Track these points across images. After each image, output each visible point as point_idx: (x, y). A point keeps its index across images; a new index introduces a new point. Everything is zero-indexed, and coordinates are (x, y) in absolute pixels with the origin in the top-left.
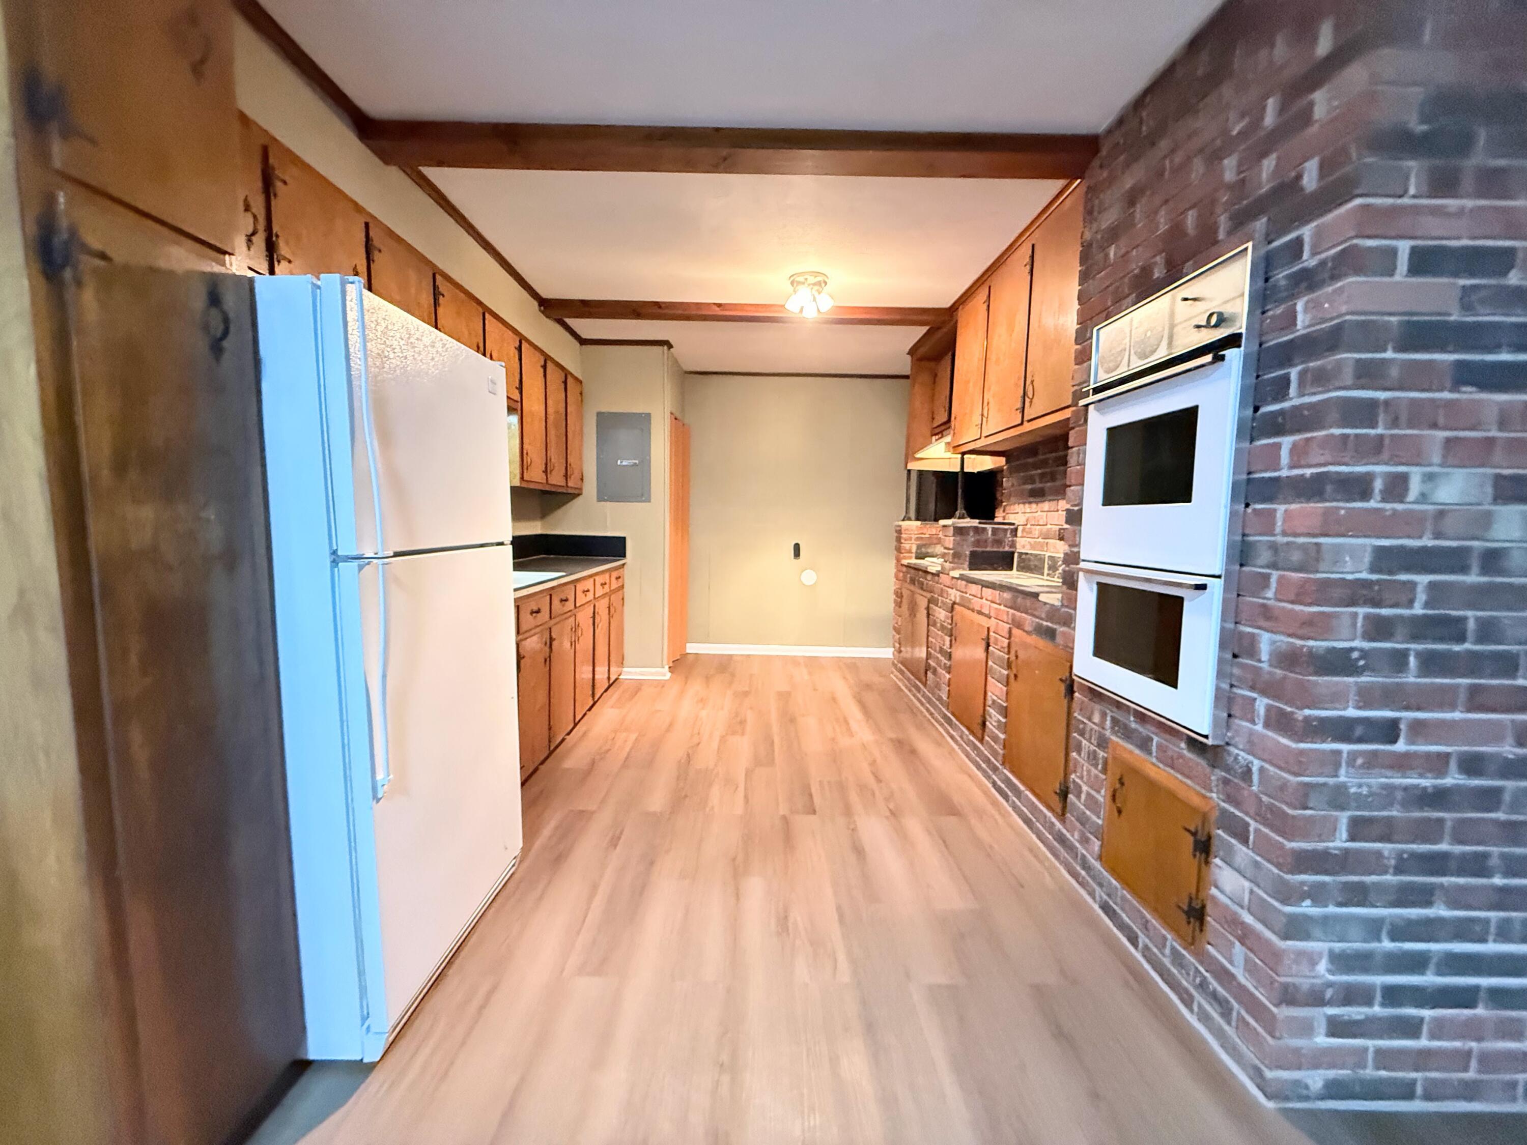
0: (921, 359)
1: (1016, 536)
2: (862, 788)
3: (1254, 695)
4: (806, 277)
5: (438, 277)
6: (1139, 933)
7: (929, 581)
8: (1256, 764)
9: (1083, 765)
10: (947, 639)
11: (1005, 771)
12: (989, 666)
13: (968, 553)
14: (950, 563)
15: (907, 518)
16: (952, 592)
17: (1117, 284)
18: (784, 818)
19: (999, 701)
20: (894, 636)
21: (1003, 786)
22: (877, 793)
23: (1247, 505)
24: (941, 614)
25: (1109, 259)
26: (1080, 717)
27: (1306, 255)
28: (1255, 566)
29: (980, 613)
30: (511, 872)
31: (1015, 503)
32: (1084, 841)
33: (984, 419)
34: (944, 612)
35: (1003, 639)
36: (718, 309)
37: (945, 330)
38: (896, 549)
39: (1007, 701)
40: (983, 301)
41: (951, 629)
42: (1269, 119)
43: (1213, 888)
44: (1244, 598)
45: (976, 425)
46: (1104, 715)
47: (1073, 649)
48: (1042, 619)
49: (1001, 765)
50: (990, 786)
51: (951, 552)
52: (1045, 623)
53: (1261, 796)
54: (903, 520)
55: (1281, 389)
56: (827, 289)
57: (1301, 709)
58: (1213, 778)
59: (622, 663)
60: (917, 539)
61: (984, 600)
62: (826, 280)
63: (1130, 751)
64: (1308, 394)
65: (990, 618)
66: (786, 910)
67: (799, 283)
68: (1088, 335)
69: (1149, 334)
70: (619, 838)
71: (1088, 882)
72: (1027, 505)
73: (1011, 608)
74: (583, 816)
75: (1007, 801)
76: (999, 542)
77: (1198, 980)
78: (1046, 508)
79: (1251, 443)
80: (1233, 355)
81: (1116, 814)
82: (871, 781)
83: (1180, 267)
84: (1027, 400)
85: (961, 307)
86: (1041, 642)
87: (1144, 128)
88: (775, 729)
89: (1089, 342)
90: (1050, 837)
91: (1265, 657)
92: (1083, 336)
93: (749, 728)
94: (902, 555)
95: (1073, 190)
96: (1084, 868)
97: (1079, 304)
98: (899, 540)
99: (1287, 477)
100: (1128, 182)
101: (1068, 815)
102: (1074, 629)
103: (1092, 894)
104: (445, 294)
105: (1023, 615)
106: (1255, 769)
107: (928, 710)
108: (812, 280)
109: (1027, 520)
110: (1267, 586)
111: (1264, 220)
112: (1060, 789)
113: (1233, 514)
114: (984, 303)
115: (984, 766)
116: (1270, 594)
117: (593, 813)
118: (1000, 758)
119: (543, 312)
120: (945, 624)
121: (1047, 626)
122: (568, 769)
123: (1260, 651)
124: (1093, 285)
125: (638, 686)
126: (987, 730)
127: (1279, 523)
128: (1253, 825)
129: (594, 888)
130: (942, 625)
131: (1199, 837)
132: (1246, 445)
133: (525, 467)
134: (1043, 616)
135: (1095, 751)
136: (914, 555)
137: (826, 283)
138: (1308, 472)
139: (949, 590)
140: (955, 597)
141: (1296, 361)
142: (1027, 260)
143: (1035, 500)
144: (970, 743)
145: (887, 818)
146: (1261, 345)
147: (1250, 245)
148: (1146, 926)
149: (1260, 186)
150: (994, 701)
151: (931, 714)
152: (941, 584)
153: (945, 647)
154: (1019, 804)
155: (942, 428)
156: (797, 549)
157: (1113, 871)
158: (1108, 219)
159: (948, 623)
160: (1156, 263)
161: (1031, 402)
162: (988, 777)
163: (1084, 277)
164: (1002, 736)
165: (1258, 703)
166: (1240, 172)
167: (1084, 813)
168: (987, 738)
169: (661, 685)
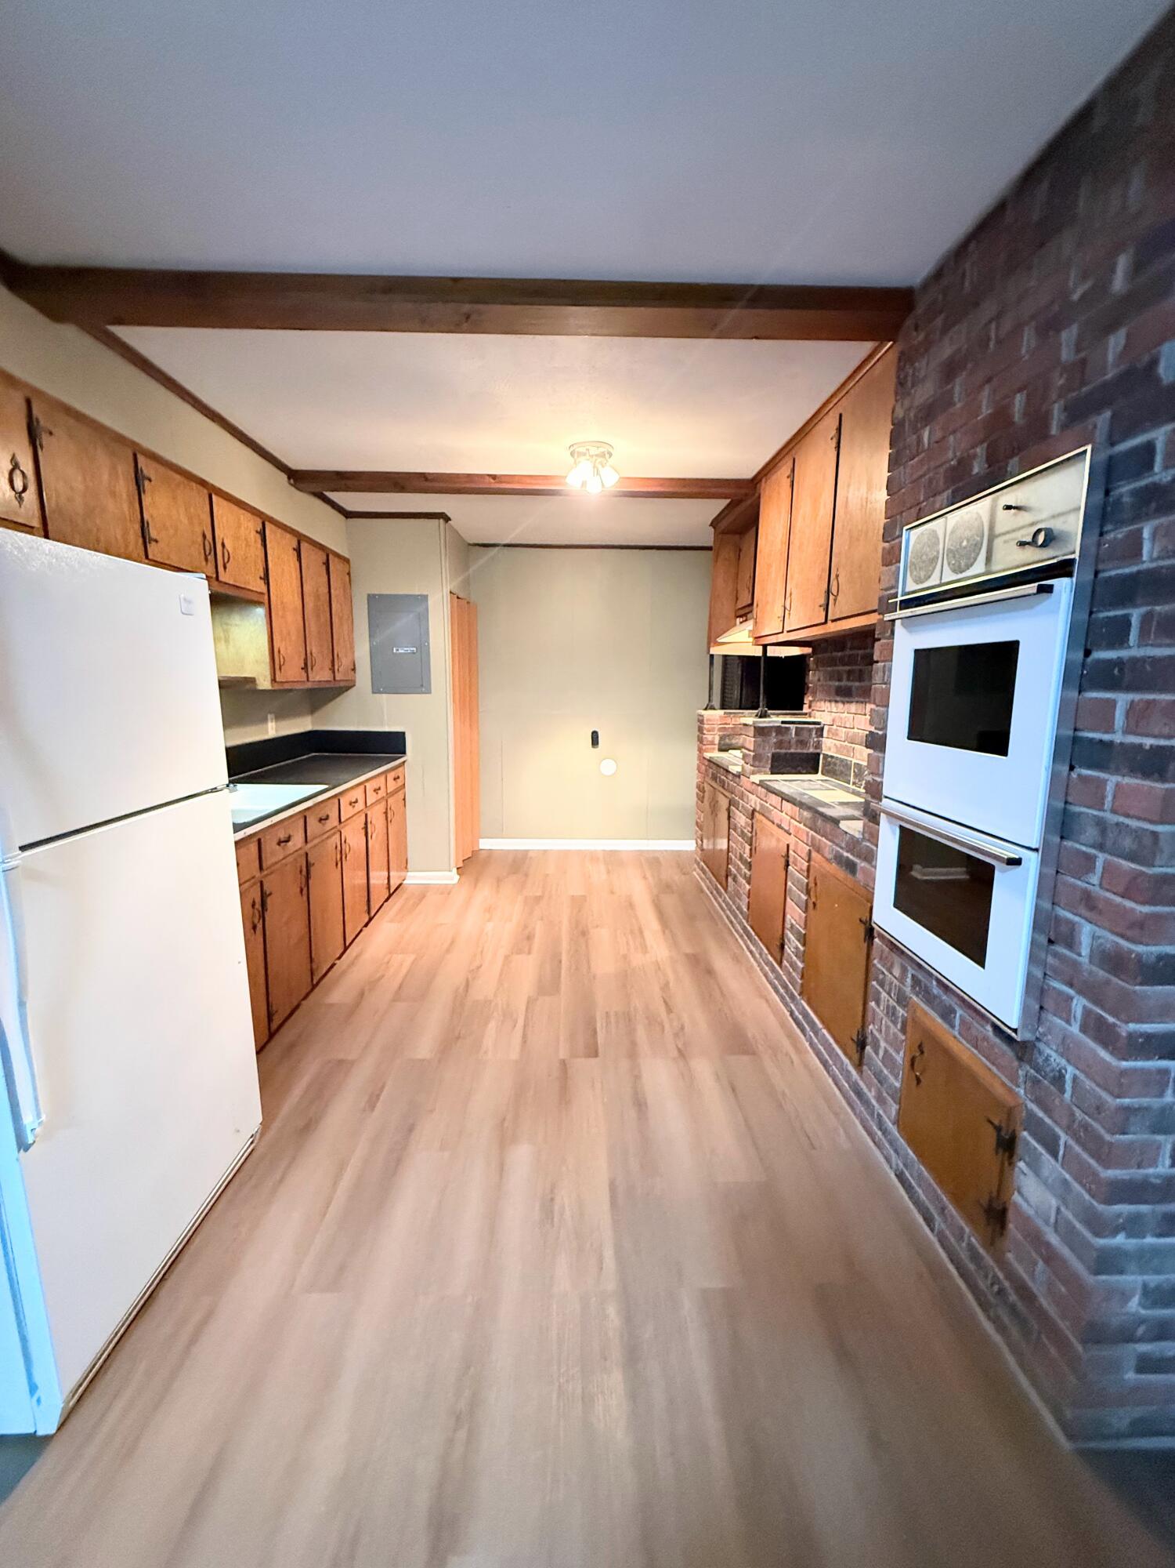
0: (723, 533)
1: (822, 736)
2: (652, 1020)
3: (1071, 992)
4: (588, 447)
5: (141, 459)
6: (936, 1216)
7: (729, 780)
8: (1070, 1072)
9: (882, 1019)
10: (748, 847)
11: (803, 1002)
12: (788, 887)
13: (770, 755)
14: (751, 765)
15: (708, 708)
16: (752, 797)
17: (931, 474)
18: (563, 1063)
19: (798, 926)
20: (697, 831)
21: (800, 1017)
22: (667, 1026)
23: (1072, 768)
24: (741, 820)
25: (923, 445)
26: (879, 966)
27: (1157, 468)
28: (1078, 842)
29: (779, 826)
30: (249, 1150)
31: (821, 700)
32: (880, 1099)
33: (787, 612)
34: (744, 817)
35: (803, 861)
36: (492, 481)
37: (749, 502)
38: (698, 740)
39: (805, 929)
40: (786, 475)
41: (752, 837)
42: (1119, 283)
43: (1016, 1193)
44: (1064, 876)
45: (779, 617)
46: (904, 970)
47: (873, 889)
48: (842, 848)
49: (799, 995)
50: (788, 1014)
51: (752, 754)
52: (846, 854)
53: (1075, 1109)
54: (706, 709)
55: (1118, 633)
56: (611, 461)
57: (1127, 1022)
58: (1020, 1072)
59: (406, 868)
60: (720, 730)
61: (784, 814)
62: (611, 450)
63: (933, 1019)
64: (1152, 645)
65: (790, 834)
66: (553, 1188)
67: (580, 454)
68: (897, 533)
69: (965, 543)
70: (378, 1096)
71: (883, 1144)
72: (833, 704)
73: (811, 829)
74: (342, 1067)
75: (805, 1036)
76: (803, 743)
77: (996, 1288)
78: (853, 711)
79: (1080, 692)
80: (1063, 586)
81: (915, 1082)
82: (662, 1009)
83: (1002, 464)
84: (831, 597)
85: (764, 480)
86: (841, 873)
87: (967, 284)
88: (565, 945)
89: (897, 541)
90: (846, 1085)
91: (1085, 951)
92: (891, 533)
93: (537, 943)
94: (704, 747)
95: (886, 352)
96: (880, 1129)
97: (888, 495)
98: (700, 730)
99: (1121, 744)
100: (946, 350)
101: (865, 1068)
102: (875, 867)
103: (888, 1159)
104: (153, 478)
105: (824, 839)
106: (1068, 1077)
107: (728, 917)
108: (593, 451)
109: (833, 720)
110: (1091, 869)
111: (1108, 414)
112: (858, 1039)
113: (1054, 777)
114: (788, 477)
115: (782, 991)
116: (1095, 879)
117: (352, 1063)
118: (798, 987)
119: (293, 485)
120: (746, 831)
121: (847, 857)
122: (332, 1005)
123: (1080, 943)
124: (905, 473)
125: (423, 892)
126: (785, 955)
127: (1109, 798)
128: (1064, 1138)
129: (341, 1167)
130: (742, 832)
131: (1003, 1133)
132: (1073, 694)
133: (277, 667)
134: (843, 845)
135: (894, 1008)
136: (717, 747)
137: (610, 455)
138: (1148, 742)
139: (750, 795)
140: (755, 803)
141: (1139, 601)
142: (834, 432)
143: (842, 699)
144: (768, 963)
145: (674, 1059)
146: (1096, 573)
147: (1089, 448)
148: (943, 1210)
149: (1103, 370)
150: (792, 925)
151: (731, 922)
152: (741, 787)
153: (745, 856)
154: (816, 1041)
155: (745, 612)
156: (595, 739)
157: (910, 1142)
158: (924, 393)
159: (748, 831)
160: (975, 456)
161: (835, 600)
162: (786, 1005)
163: (894, 463)
164: (800, 965)
165: (1075, 1001)
166: (1078, 350)
167: (882, 1071)
168: (785, 963)
169: (446, 891)
